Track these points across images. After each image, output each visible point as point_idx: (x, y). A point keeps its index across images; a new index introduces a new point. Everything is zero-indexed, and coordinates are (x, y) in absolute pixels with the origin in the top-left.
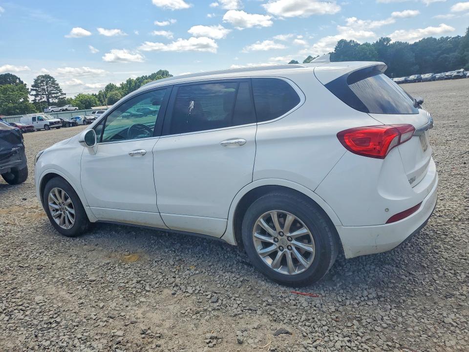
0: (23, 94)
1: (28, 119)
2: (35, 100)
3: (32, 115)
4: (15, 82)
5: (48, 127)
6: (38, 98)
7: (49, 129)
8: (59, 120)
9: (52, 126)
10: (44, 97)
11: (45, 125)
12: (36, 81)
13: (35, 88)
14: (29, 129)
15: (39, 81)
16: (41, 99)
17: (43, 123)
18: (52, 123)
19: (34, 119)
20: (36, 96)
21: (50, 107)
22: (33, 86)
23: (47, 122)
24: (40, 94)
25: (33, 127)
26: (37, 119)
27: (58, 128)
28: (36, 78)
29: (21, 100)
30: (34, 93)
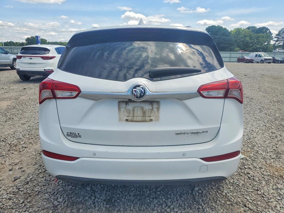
0: (268, 40)
1: (253, 56)
2: (275, 44)
3: (257, 53)
4: (266, 32)
5: (262, 61)
6: (277, 43)
7: (263, 63)
8: (272, 58)
9: (265, 61)
10: (281, 42)
11: (262, 60)
12: (280, 32)
13: (277, 36)
14: (251, 61)
15: (282, 32)
16: (279, 43)
17: (261, 58)
18: (266, 59)
19: (256, 56)
20: (277, 41)
21: (278, 49)
22: (276, 35)
23: (263, 58)
24: (280, 40)
25: (254, 60)
26: (258, 56)
27: (269, 63)
28: (280, 30)
29: (266, 44)
30: (276, 39)
